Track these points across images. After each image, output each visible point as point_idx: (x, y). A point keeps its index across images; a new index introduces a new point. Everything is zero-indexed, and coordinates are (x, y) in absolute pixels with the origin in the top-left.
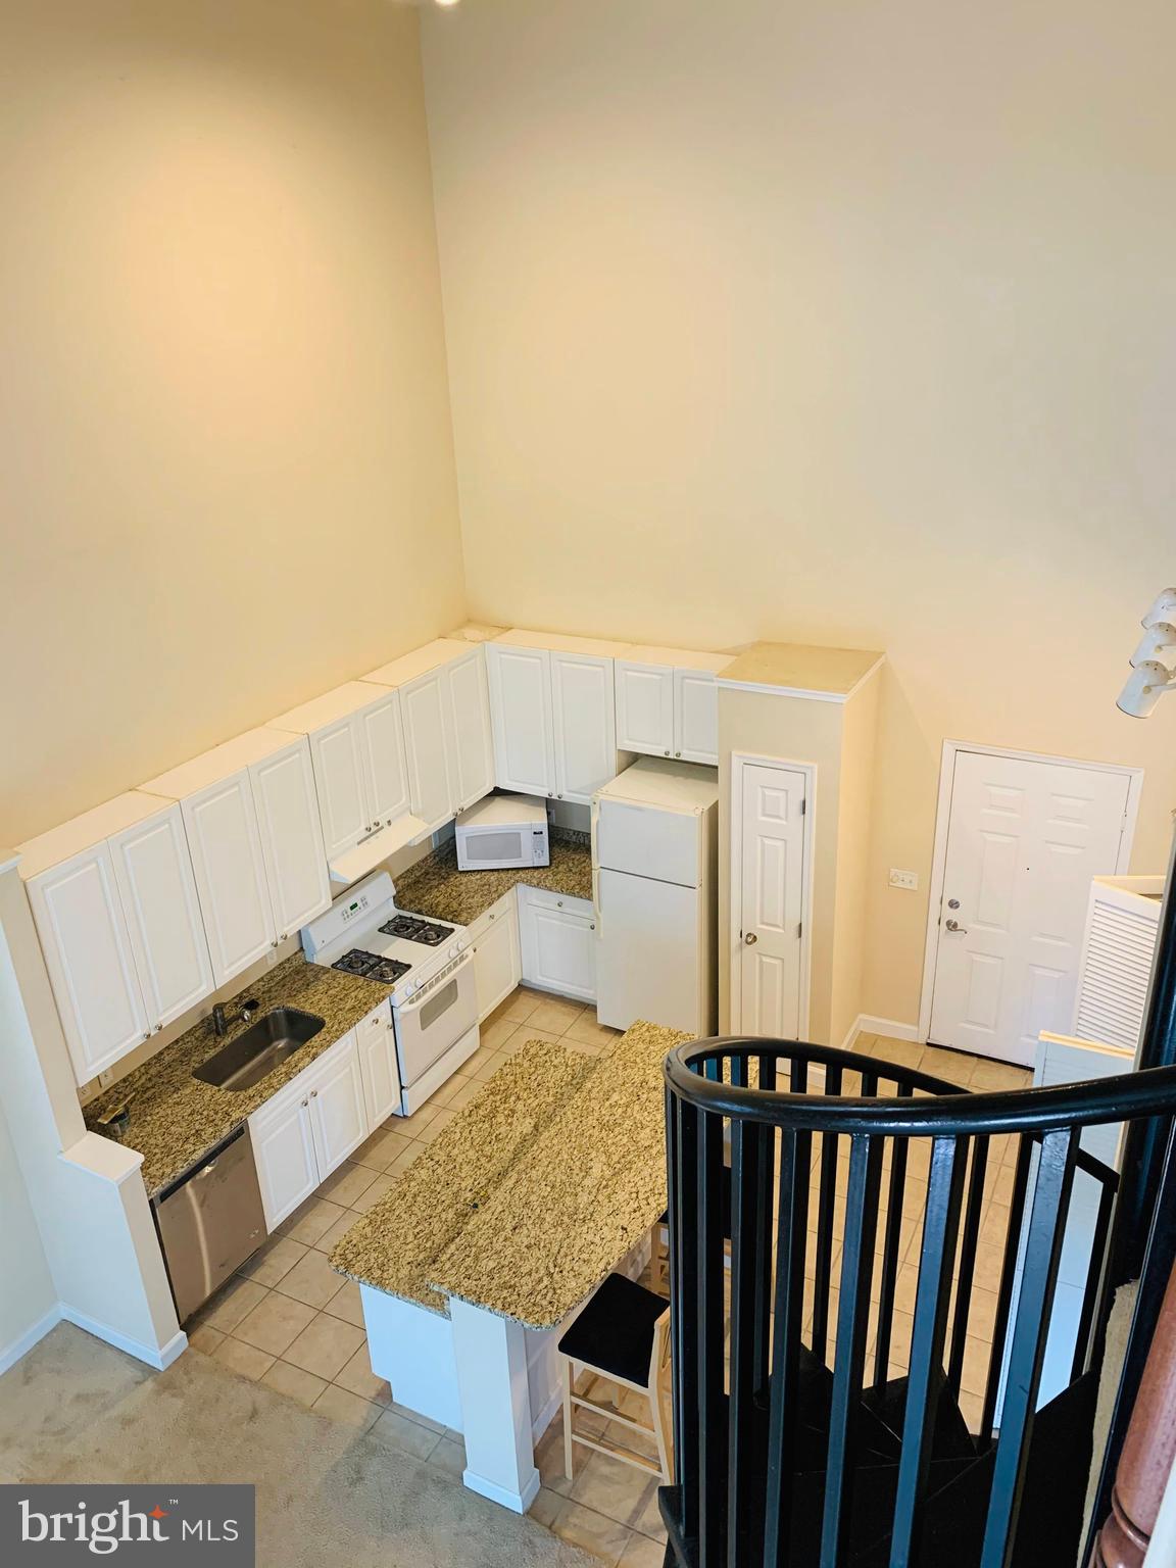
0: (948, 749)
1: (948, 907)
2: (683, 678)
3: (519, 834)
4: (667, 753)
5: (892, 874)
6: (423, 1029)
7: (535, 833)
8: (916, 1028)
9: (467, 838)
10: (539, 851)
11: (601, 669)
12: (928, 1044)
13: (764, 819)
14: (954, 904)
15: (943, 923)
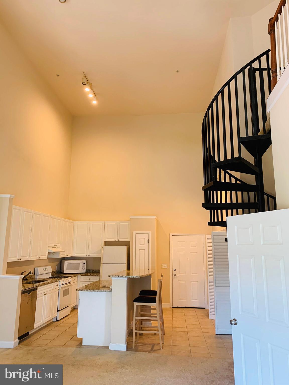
0: (171, 235)
1: (174, 271)
2: (120, 223)
3: (79, 263)
4: (116, 240)
5: (162, 265)
6: (63, 296)
7: (83, 264)
8: (169, 304)
9: (67, 264)
10: (83, 269)
11: (101, 224)
12: (173, 307)
13: (140, 245)
14: (175, 270)
15: (173, 275)
